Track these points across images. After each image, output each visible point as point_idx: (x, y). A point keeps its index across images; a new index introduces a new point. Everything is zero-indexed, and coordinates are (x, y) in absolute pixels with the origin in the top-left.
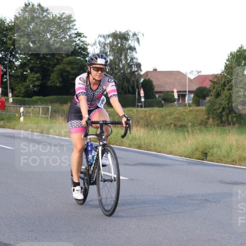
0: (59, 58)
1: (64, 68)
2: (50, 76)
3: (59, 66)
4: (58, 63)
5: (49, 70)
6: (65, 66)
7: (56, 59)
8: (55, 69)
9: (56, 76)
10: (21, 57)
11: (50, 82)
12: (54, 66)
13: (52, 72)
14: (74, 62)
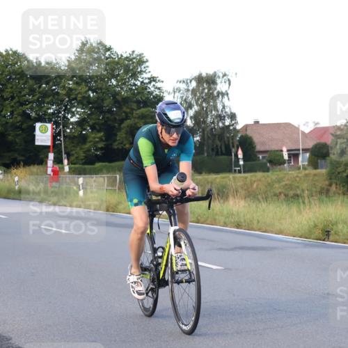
0: (128, 110)
1: (135, 124)
2: (116, 135)
3: (128, 121)
4: (127, 118)
5: (114, 127)
6: (136, 120)
7: (125, 112)
8: (122, 126)
9: (124, 135)
10: (78, 112)
11: (116, 143)
12: (122, 121)
13: (120, 129)
14: (148, 115)
